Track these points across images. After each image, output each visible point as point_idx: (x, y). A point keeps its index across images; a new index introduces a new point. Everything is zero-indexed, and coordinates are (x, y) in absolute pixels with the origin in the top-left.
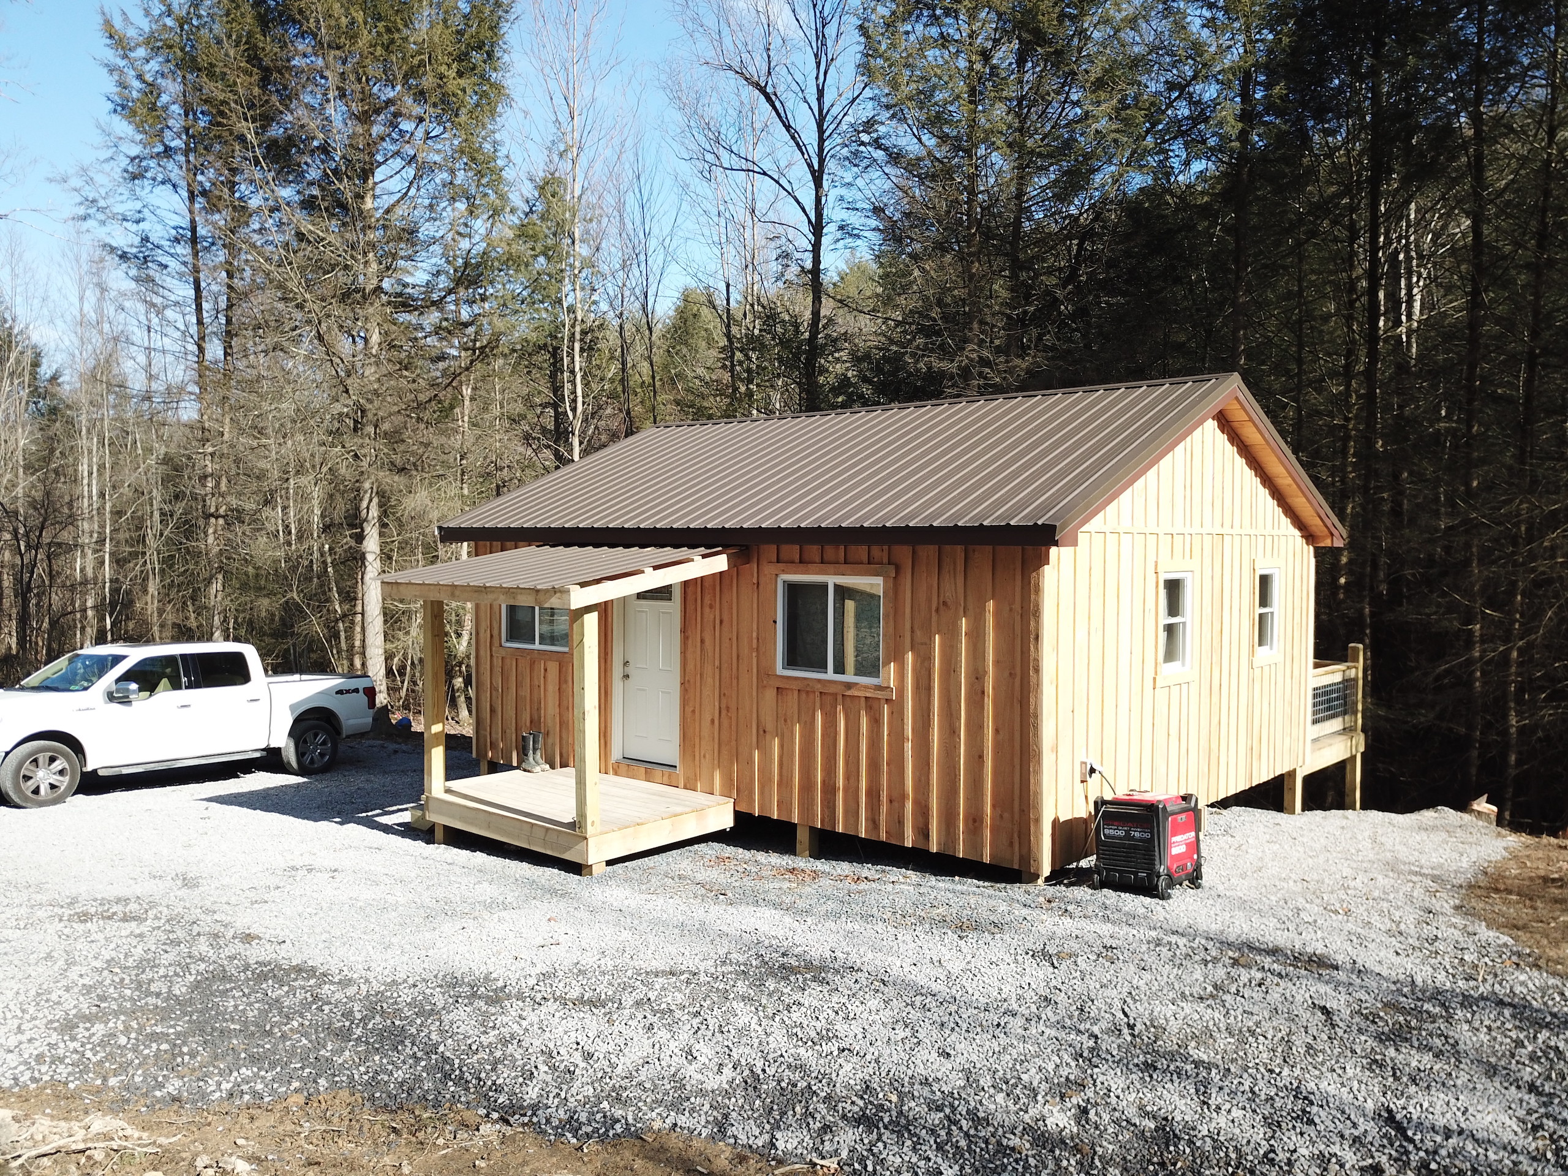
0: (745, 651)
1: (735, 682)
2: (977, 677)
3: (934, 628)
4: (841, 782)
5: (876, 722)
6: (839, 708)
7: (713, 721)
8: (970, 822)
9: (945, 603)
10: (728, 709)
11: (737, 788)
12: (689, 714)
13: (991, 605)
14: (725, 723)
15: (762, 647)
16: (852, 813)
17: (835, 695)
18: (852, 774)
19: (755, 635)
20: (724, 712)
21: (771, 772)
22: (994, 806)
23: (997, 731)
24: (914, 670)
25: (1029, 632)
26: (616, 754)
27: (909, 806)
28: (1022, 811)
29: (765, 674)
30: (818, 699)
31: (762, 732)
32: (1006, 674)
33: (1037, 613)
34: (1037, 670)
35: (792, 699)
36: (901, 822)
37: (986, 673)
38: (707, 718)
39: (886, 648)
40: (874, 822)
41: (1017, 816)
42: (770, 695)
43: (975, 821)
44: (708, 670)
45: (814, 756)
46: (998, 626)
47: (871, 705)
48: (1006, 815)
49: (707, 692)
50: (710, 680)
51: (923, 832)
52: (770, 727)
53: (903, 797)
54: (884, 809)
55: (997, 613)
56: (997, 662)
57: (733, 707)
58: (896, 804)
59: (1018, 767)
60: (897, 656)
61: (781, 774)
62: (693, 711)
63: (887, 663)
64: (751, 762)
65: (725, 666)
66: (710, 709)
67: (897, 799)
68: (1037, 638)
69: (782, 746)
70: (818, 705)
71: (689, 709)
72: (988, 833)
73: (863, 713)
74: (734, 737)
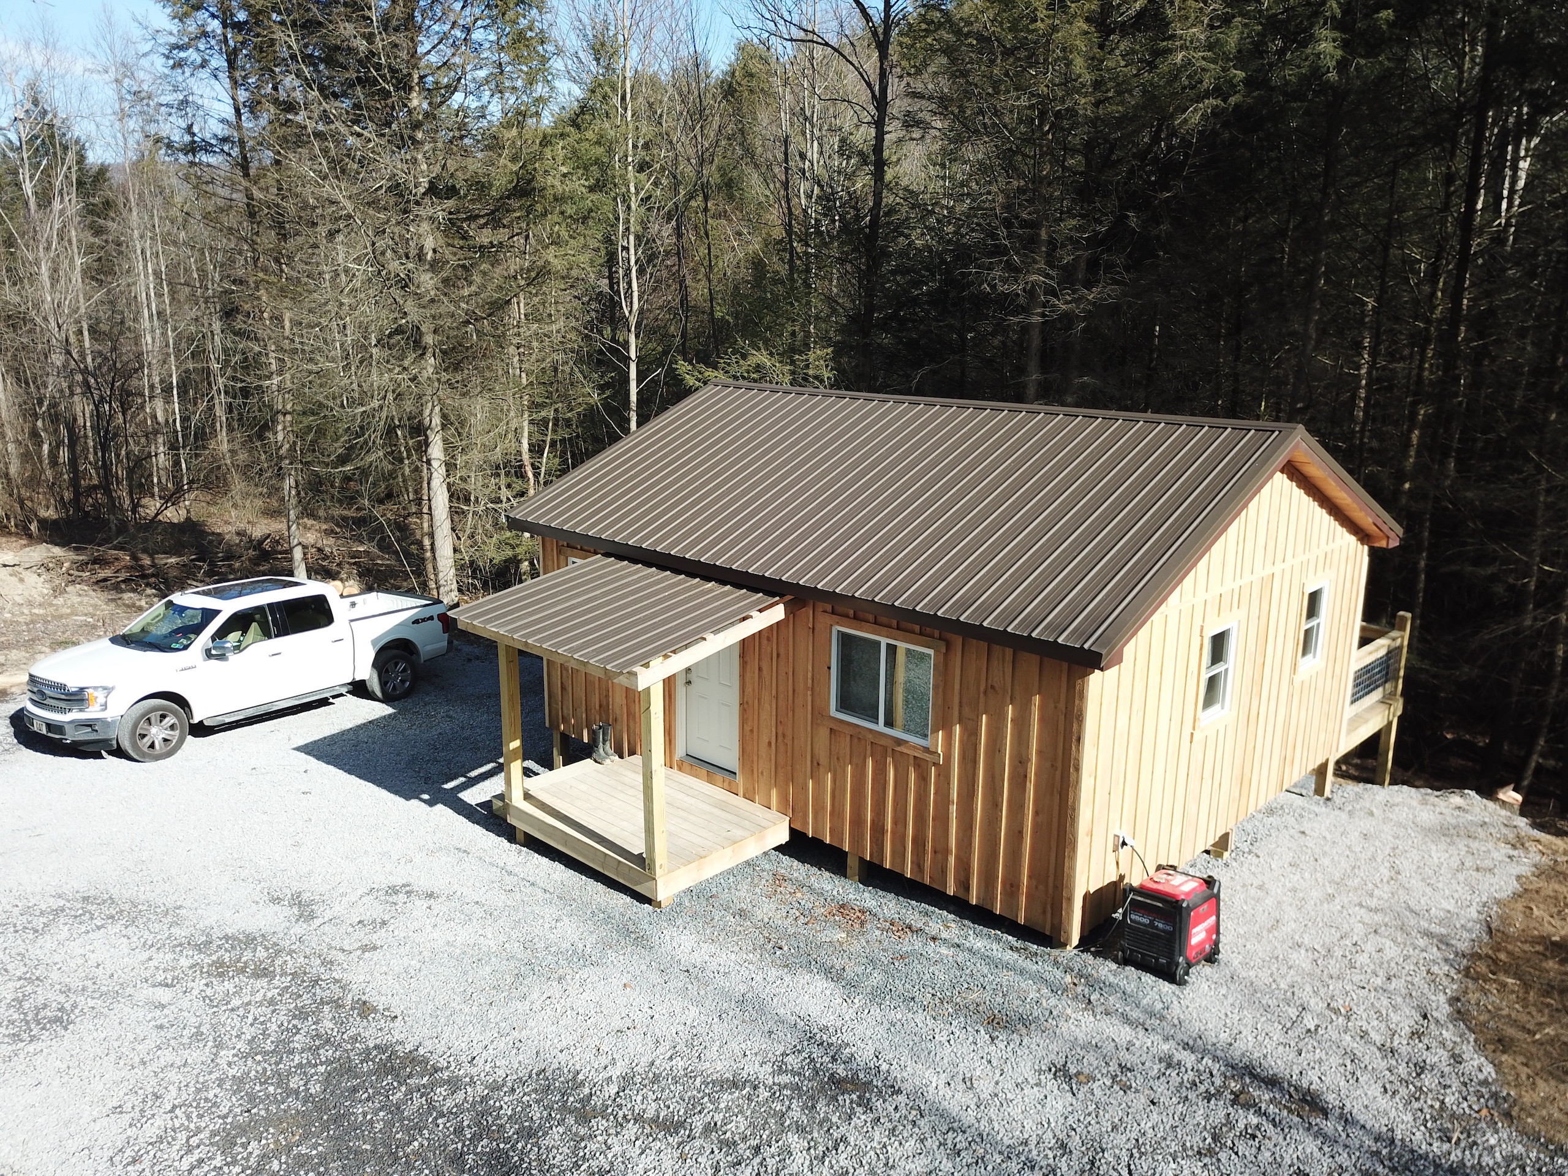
0: (800, 687)
1: (790, 714)
2: (1021, 762)
3: (981, 706)
4: (889, 826)
5: (923, 779)
6: (889, 760)
7: (770, 743)
8: (1008, 886)
9: (993, 687)
10: (784, 736)
11: (793, 808)
12: (747, 733)
13: (1037, 699)
14: (782, 749)
15: (816, 688)
16: (899, 853)
17: (885, 748)
18: (900, 820)
19: (810, 675)
20: (780, 738)
21: (824, 802)
22: (1030, 877)
23: (1036, 813)
24: (961, 741)
25: (1071, 731)
26: (680, 752)
27: (952, 860)
28: (1055, 887)
29: (819, 714)
30: (869, 748)
31: (816, 764)
32: (1048, 764)
33: (1080, 718)
34: (1077, 769)
35: (844, 744)
36: (944, 871)
37: (1029, 760)
38: (765, 739)
39: (935, 716)
40: (918, 865)
41: (1051, 891)
42: (823, 733)
43: (1012, 886)
44: (766, 697)
45: (865, 797)
46: (1042, 719)
47: (920, 765)
48: (1041, 887)
49: (764, 716)
50: (767, 706)
51: (965, 885)
52: (824, 761)
53: (947, 851)
54: (929, 856)
55: (1042, 708)
56: (1040, 752)
57: (789, 734)
58: (939, 856)
59: (1054, 849)
60: (945, 724)
61: (833, 805)
62: (752, 731)
63: (935, 731)
64: (805, 788)
65: (781, 696)
66: (767, 733)
67: (942, 851)
68: (1079, 740)
69: (834, 781)
70: (869, 752)
71: (747, 728)
72: (1023, 899)
73: (912, 769)
74: (789, 763)
